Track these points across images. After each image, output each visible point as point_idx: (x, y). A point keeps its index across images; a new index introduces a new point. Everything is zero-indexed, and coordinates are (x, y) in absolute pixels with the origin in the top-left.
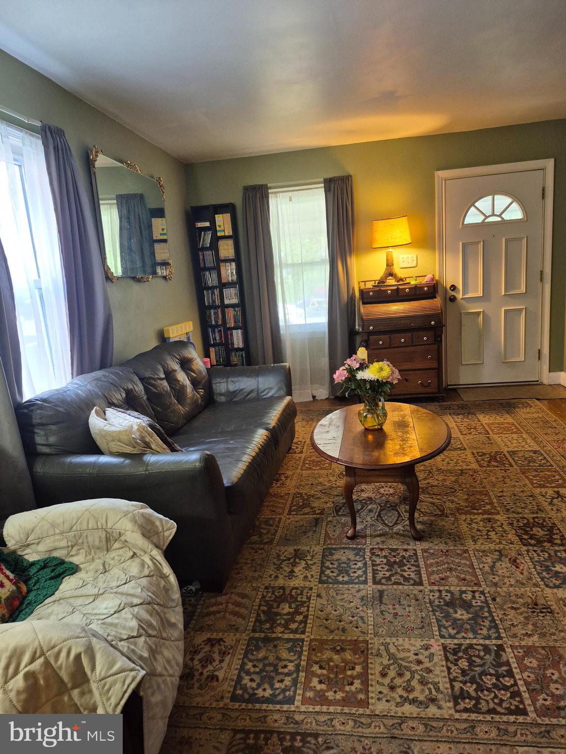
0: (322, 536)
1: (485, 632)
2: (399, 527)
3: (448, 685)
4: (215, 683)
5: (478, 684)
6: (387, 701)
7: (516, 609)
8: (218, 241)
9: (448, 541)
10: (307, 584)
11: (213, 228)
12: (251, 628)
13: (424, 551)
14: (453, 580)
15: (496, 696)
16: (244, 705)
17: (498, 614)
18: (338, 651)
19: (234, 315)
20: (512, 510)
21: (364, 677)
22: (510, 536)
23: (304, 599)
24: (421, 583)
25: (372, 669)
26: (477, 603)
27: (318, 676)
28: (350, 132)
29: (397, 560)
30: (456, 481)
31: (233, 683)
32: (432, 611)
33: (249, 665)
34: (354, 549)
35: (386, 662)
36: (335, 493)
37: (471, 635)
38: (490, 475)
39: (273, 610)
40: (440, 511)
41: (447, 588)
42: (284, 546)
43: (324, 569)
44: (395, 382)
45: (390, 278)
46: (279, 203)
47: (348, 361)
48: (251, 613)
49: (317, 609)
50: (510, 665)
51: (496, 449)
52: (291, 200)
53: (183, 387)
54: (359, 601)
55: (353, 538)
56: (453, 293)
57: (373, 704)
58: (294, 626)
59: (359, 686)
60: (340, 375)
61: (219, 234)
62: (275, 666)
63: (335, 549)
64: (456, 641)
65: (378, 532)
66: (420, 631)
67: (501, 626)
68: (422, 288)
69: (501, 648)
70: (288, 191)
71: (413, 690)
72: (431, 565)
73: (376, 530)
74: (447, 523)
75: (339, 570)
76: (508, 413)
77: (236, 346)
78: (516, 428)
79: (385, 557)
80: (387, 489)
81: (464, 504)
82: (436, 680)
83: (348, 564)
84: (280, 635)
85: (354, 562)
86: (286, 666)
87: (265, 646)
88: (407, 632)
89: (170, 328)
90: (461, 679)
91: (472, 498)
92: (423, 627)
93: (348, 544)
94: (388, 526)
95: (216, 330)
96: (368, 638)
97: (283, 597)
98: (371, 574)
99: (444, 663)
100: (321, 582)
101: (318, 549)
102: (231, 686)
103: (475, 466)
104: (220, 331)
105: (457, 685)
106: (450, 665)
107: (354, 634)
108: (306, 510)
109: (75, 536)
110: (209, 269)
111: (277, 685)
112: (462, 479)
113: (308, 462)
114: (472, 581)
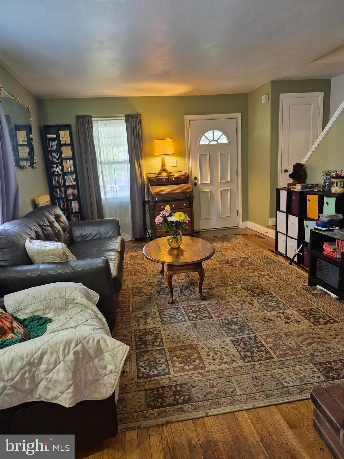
0: (156, 305)
1: (247, 332)
2: (193, 296)
3: (238, 354)
4: (126, 374)
5: (251, 351)
6: (214, 365)
7: (257, 321)
8: (61, 147)
9: (218, 299)
10: (156, 326)
11: (58, 138)
12: (135, 348)
13: (209, 304)
14: (226, 314)
15: (259, 354)
16: (145, 380)
17: (250, 325)
18: (183, 350)
19: (73, 192)
20: (243, 283)
21: (200, 357)
22: (245, 294)
23: (158, 332)
24: (212, 318)
25: (202, 354)
26: (240, 321)
27: (178, 361)
28: (142, 90)
29: (197, 310)
30: (213, 273)
31: (136, 372)
32: (221, 328)
33: (141, 364)
34: (174, 308)
35: (207, 350)
36: (154, 285)
37: (241, 334)
38: (228, 270)
39: (143, 339)
40: (210, 287)
41: (224, 318)
42: (137, 311)
43: (162, 318)
44: (188, 222)
45: (164, 172)
46: (99, 126)
47: (163, 212)
48: (132, 342)
49: (166, 336)
50: (261, 342)
51: (227, 258)
52: (106, 125)
53: (59, 231)
54: (185, 329)
55: (172, 303)
56: (195, 181)
57: (208, 367)
58: (157, 344)
59: (199, 362)
60: (159, 220)
61: (62, 143)
62: (155, 361)
63: (164, 309)
64: (236, 337)
65: (184, 299)
66: (218, 336)
67: (253, 329)
68: (181, 178)
69: (256, 337)
70: (104, 120)
71: (223, 359)
72: (214, 310)
73: (182, 299)
74: (216, 291)
75: (170, 318)
76: (227, 241)
77: (74, 211)
78: (233, 248)
79: (191, 309)
80: (180, 280)
81: (220, 283)
82: (232, 353)
83: (174, 315)
84: (152, 349)
85: (176, 314)
86: (160, 361)
87: (146, 354)
88: (213, 337)
89: (39, 198)
90: (243, 351)
91: (223, 280)
92: (219, 334)
93: (170, 306)
94: (188, 296)
95: (61, 201)
96: (196, 343)
97: (146, 333)
98: (187, 317)
99: (234, 346)
100: (163, 324)
101: (156, 310)
102: (136, 374)
103: (219, 266)
104: (63, 202)
105: (242, 354)
106: (236, 346)
107: (189, 342)
108: (142, 294)
109: (48, 302)
110: (56, 164)
111: (159, 369)
112: (215, 272)
113: (133, 272)
114: (235, 314)
